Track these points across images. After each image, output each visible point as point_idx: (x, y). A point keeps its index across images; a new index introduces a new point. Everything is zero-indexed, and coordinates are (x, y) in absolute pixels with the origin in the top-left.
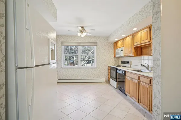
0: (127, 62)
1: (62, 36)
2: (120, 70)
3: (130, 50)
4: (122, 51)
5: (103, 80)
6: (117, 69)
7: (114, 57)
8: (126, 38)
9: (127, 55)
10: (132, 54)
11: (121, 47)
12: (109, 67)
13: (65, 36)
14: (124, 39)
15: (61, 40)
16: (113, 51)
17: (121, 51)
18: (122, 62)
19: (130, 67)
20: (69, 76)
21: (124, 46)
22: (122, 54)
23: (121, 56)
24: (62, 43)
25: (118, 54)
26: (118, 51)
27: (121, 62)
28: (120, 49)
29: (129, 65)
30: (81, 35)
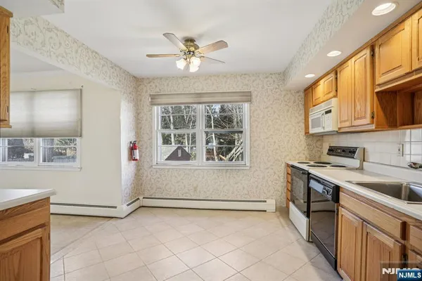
0: (350, 152)
1: (154, 79)
2: (318, 180)
3: (358, 108)
4: (330, 111)
5: (271, 205)
6: (309, 176)
7: (306, 133)
8: (345, 65)
9: (347, 124)
10: (368, 120)
11: (325, 98)
12: (288, 165)
13: (161, 78)
14: (336, 71)
15: (149, 91)
16: (303, 117)
17: (327, 112)
18: (333, 151)
19: (361, 169)
20: (172, 190)
21: (336, 96)
22: (329, 124)
23: (326, 130)
24: (153, 97)
25: (317, 123)
26: (316, 113)
27: (327, 150)
28: (324, 107)
29: (354, 163)
30: (187, 67)
